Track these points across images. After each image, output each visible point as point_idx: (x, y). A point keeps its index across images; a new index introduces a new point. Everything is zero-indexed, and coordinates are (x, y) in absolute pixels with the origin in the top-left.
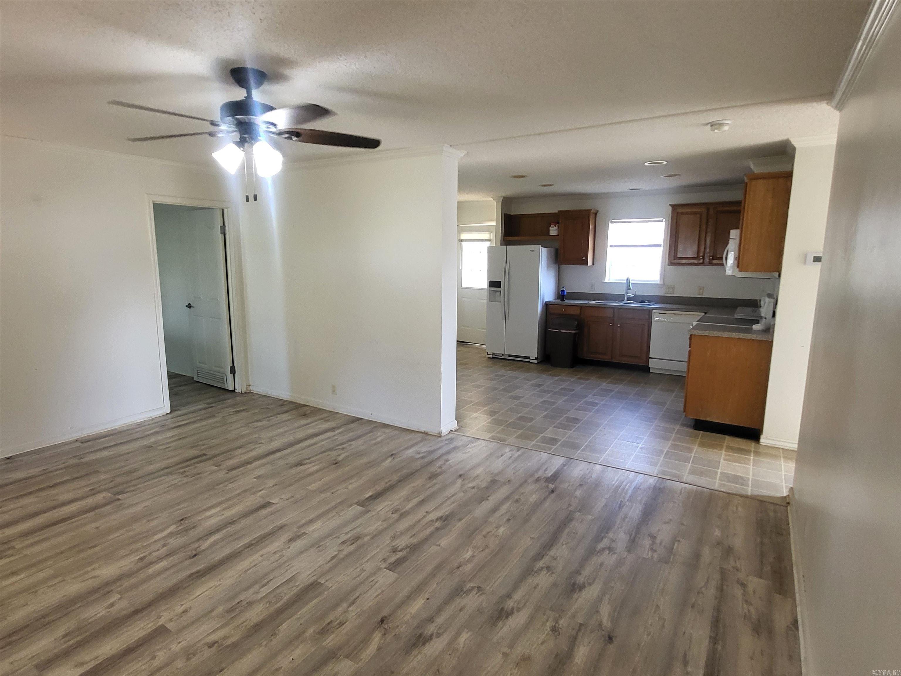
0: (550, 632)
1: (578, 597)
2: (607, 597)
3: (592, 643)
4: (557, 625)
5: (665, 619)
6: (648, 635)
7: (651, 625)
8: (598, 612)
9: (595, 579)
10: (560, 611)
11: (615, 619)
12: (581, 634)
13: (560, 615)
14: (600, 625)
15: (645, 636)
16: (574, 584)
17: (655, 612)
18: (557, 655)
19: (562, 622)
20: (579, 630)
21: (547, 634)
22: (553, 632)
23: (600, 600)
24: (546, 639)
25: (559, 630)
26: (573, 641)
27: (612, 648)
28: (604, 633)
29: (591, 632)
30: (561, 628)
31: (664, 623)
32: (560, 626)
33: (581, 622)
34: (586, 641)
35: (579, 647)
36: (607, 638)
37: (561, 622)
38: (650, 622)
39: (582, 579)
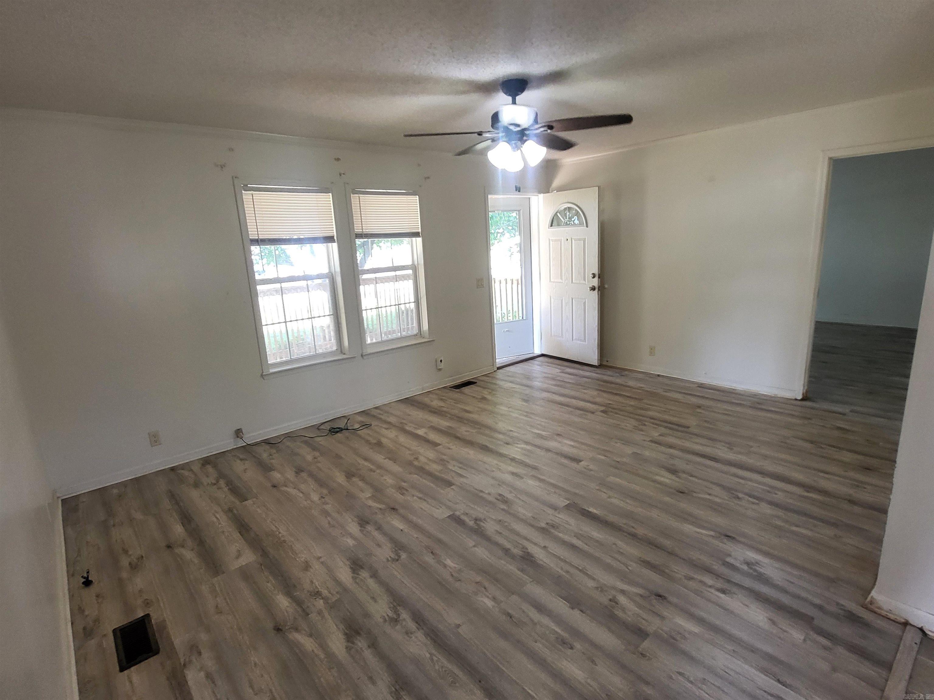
0: (317, 590)
1: (339, 628)
2: (322, 656)
3: (286, 613)
4: (320, 597)
5: (256, 694)
6: (255, 664)
7: (262, 676)
8: (311, 635)
9: (353, 657)
10: (333, 607)
11: (293, 646)
12: (299, 610)
13: (328, 603)
14: (297, 630)
15: (256, 660)
16: (358, 633)
17: (271, 691)
18: (295, 586)
19: (320, 603)
20: (304, 610)
21: (316, 587)
22: (316, 592)
23: (323, 646)
24: (314, 585)
25: (315, 597)
26: (299, 602)
27: (269, 625)
28: (287, 628)
29: (295, 618)
30: (315, 599)
31: (253, 689)
32: (317, 599)
33: (309, 616)
34: (291, 610)
35: (289, 602)
36: (280, 627)
37: (321, 601)
38: (266, 676)
39: (360, 644)
